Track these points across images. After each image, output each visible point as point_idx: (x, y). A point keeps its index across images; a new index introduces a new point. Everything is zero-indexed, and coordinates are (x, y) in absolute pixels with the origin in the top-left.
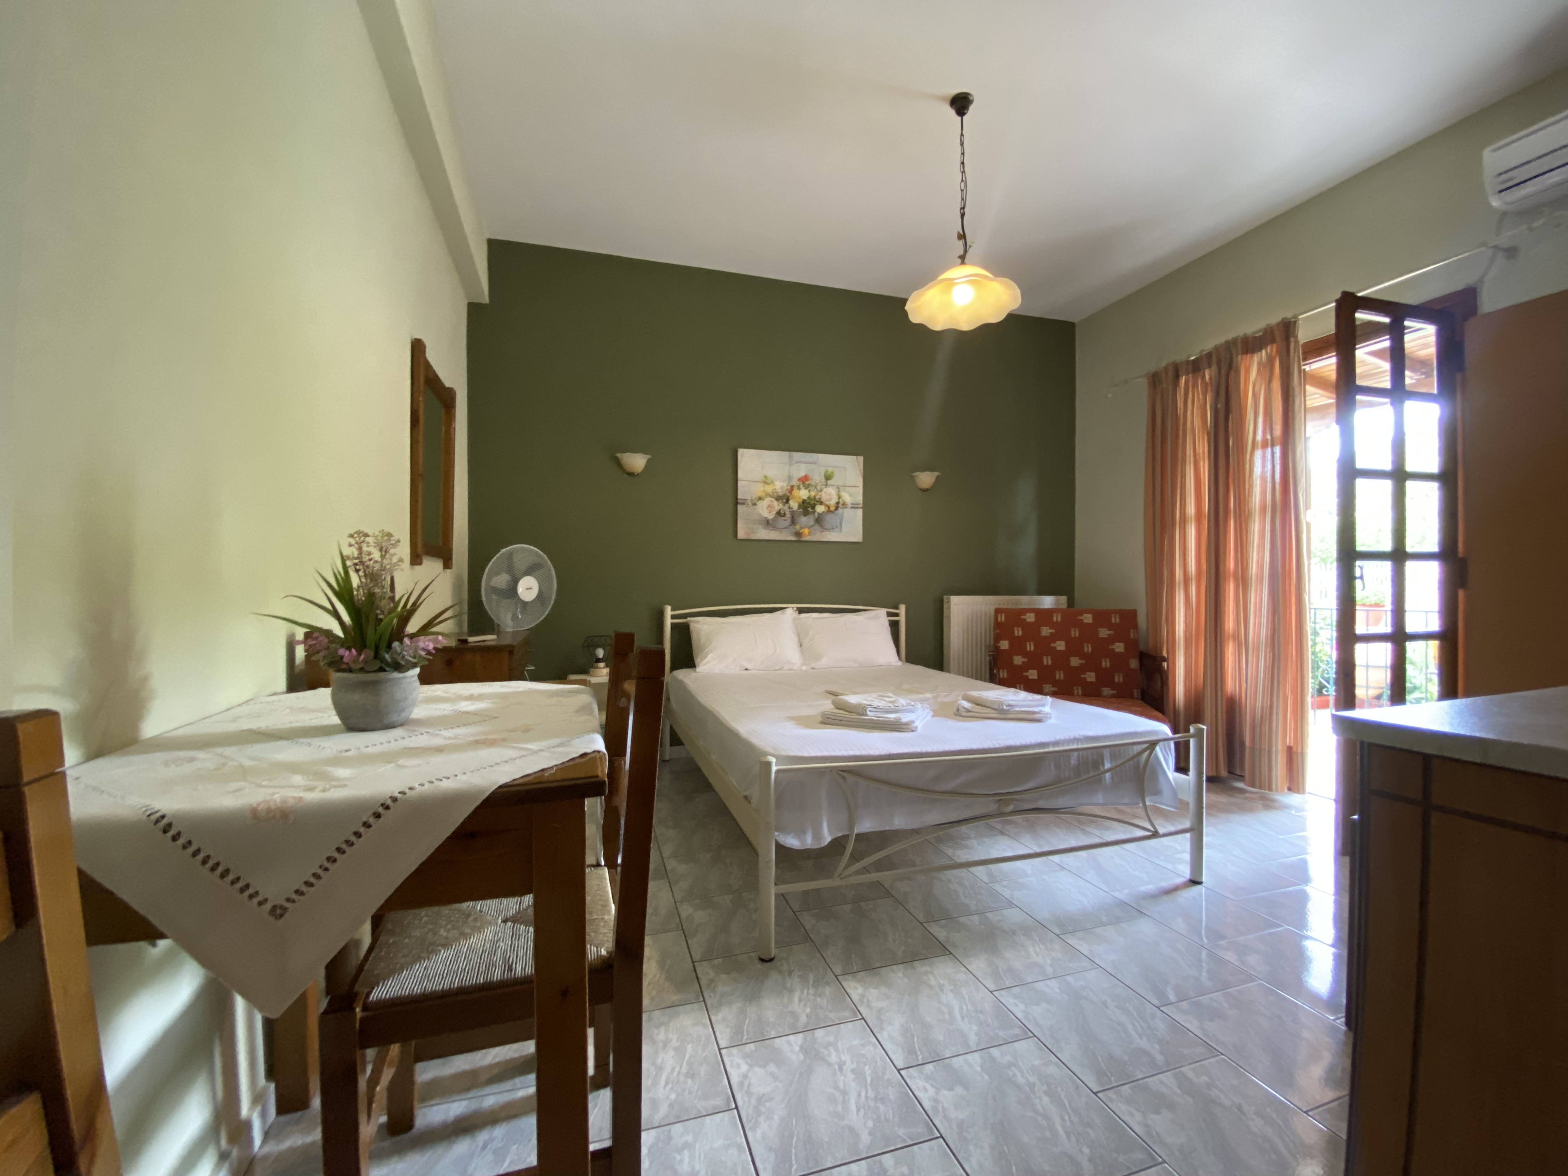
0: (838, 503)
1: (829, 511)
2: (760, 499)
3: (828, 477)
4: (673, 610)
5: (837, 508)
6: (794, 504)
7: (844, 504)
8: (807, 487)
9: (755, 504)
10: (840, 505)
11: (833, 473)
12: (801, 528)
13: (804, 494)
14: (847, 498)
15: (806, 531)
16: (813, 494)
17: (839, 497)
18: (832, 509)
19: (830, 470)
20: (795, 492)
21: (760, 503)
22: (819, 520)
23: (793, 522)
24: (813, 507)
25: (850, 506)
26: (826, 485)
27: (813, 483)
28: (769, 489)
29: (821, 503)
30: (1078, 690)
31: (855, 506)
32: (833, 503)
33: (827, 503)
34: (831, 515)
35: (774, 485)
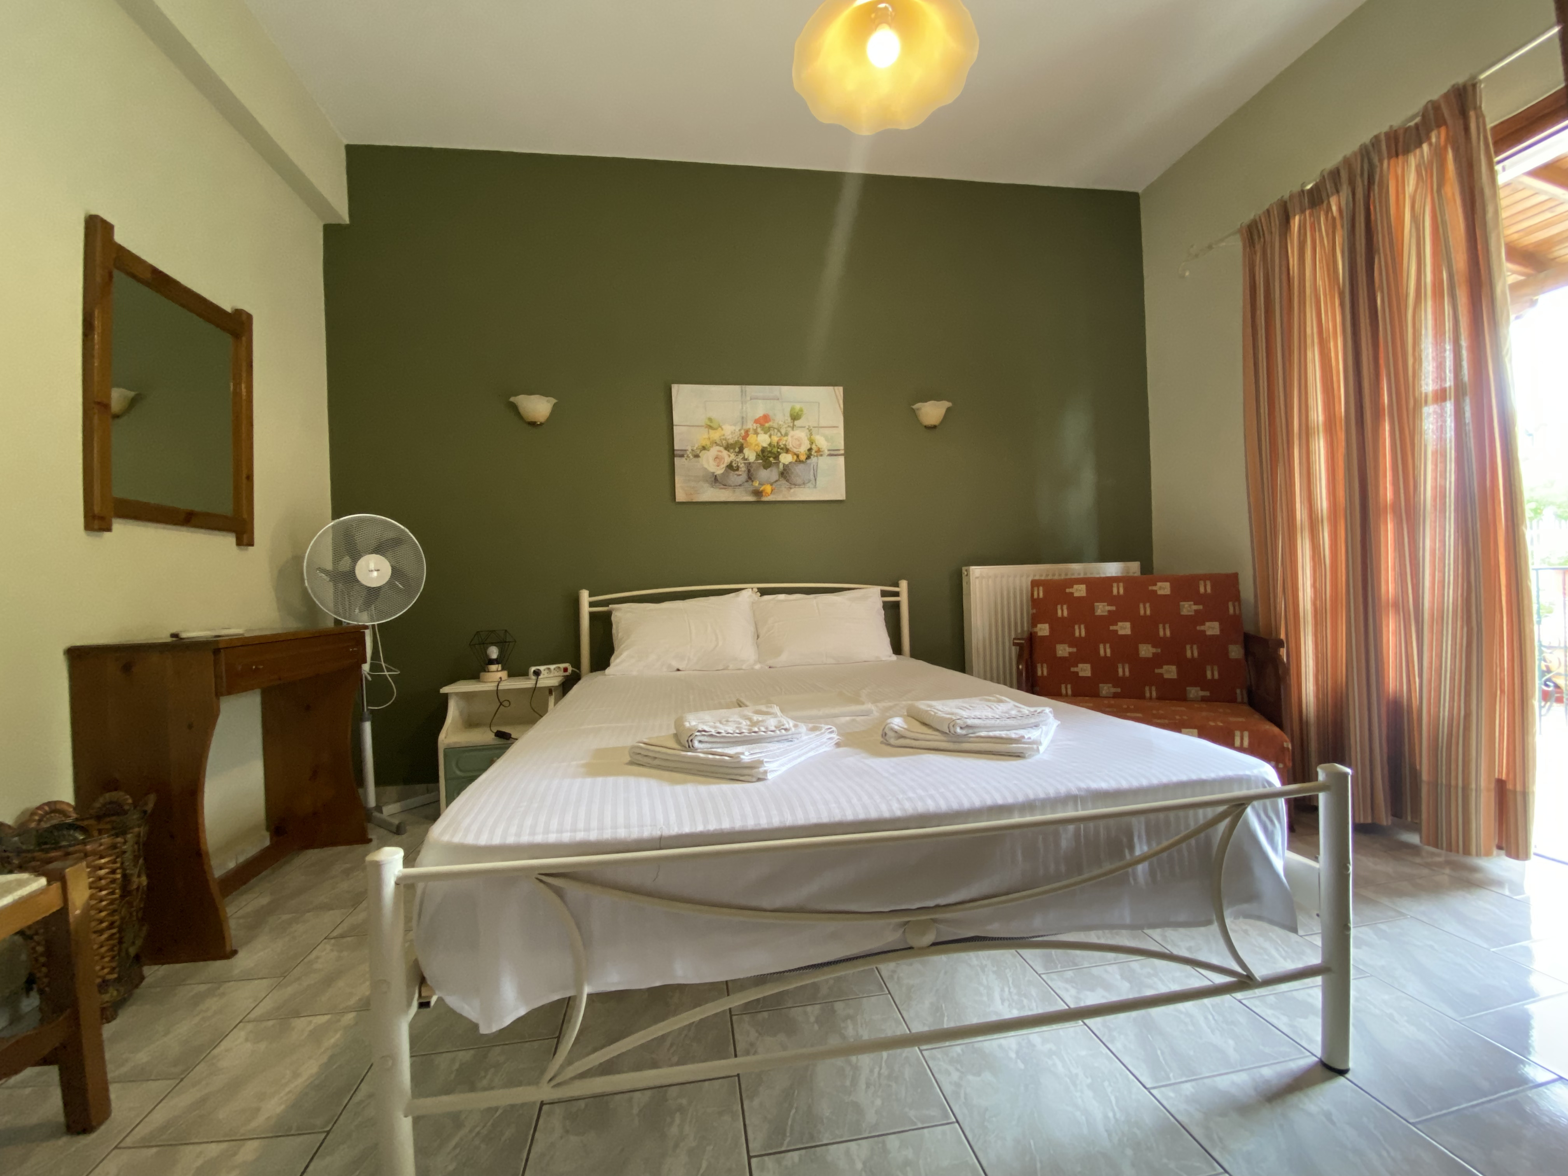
0: (810, 450)
1: (799, 461)
2: (704, 448)
3: (795, 417)
4: (590, 596)
5: (808, 457)
6: (750, 455)
7: (819, 451)
8: (767, 431)
9: (697, 456)
10: (813, 452)
11: (801, 410)
12: (761, 484)
13: (763, 440)
14: (821, 442)
15: (768, 488)
16: (775, 439)
17: (812, 443)
18: (803, 458)
19: (798, 407)
20: (752, 438)
21: (703, 454)
22: (785, 474)
23: (750, 477)
24: (777, 457)
25: (827, 452)
26: (793, 427)
27: (775, 425)
28: (715, 435)
29: (787, 451)
30: (1151, 692)
31: (832, 452)
32: (803, 450)
33: (795, 450)
34: (801, 467)
35: (722, 429)
